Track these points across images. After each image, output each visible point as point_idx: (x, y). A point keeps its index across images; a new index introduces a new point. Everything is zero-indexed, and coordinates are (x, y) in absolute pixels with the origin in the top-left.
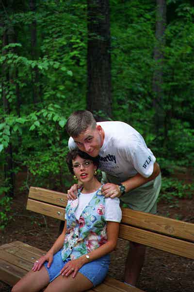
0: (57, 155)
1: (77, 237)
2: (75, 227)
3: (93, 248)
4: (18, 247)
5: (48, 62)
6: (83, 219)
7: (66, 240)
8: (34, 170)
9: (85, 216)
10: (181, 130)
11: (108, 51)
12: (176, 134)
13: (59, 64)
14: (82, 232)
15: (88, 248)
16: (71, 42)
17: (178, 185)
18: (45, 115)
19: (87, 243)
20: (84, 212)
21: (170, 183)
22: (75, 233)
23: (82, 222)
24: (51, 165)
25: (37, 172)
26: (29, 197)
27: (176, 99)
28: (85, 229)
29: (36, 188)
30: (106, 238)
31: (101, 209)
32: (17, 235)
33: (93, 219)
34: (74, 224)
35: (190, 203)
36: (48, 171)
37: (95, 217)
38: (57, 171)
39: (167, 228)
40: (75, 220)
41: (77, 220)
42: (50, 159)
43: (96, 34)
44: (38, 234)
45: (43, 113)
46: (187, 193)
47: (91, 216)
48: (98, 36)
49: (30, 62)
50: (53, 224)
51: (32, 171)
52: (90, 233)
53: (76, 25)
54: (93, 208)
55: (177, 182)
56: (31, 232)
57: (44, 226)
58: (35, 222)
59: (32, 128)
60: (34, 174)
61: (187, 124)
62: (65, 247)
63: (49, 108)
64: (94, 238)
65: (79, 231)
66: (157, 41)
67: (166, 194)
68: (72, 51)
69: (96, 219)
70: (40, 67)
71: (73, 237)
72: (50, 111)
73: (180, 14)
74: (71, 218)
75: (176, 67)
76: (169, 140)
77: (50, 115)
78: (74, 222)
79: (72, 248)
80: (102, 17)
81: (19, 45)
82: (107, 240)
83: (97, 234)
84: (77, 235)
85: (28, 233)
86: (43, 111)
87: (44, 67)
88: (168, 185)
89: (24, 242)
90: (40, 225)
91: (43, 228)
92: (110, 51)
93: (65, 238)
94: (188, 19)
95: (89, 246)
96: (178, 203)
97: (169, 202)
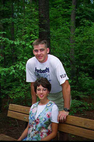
0: (24, 88)
1: (35, 130)
2: (34, 124)
3: (43, 136)
4: (2, 138)
5: (20, 41)
6: (38, 120)
7: (29, 132)
8: (12, 96)
9: (40, 118)
10: (84, 77)
11: (49, 38)
12: (82, 79)
13: (25, 42)
14: (37, 127)
15: (41, 137)
16: (31, 36)
17: (85, 104)
18: (17, 67)
19: (41, 134)
20: (39, 116)
21: (82, 103)
22: (34, 128)
23: (38, 121)
24: (21, 93)
25: (13, 97)
26: (9, 109)
27: (81, 62)
28: (39, 125)
29: (13, 105)
30: (51, 131)
31: (49, 114)
32: (3, 131)
33: (44, 120)
34: (33, 122)
35: (92, 113)
36: (19, 96)
37: (45, 118)
38: (24, 97)
39: (85, 124)
40: (34, 120)
41: (35, 120)
42: (20, 90)
43: (43, 29)
44: (14, 131)
45: (17, 66)
46: (90, 108)
47: (43, 118)
48: (44, 30)
49: (10, 41)
50: (22, 125)
51: (11, 97)
52: (42, 128)
53: (33, 24)
54: (44, 114)
55: (85, 102)
56: (10, 129)
57: (17, 126)
58: (12, 124)
59: (11, 73)
60: (12, 98)
61: (87, 74)
62: (28, 136)
63: (20, 64)
64: (44, 131)
65: (36, 127)
66: (72, 34)
67: (79, 108)
68: (31, 41)
69: (46, 120)
70: (16, 43)
71: (32, 131)
72: (20, 65)
73: (81, 24)
74: (33, 118)
75: (81, 47)
76: (78, 82)
77: (20, 67)
78: (34, 121)
79: (32, 137)
80: (46, 21)
81: (5, 33)
82: (51, 132)
83: (46, 128)
84: (34, 129)
85: (9, 130)
86: (17, 65)
87: (17, 43)
88: (81, 103)
89: (6, 135)
90: (14, 125)
91: (16, 127)
92: (50, 37)
93: (28, 131)
94: (86, 24)
95: (41, 135)
96: (86, 113)
97: (81, 113)
